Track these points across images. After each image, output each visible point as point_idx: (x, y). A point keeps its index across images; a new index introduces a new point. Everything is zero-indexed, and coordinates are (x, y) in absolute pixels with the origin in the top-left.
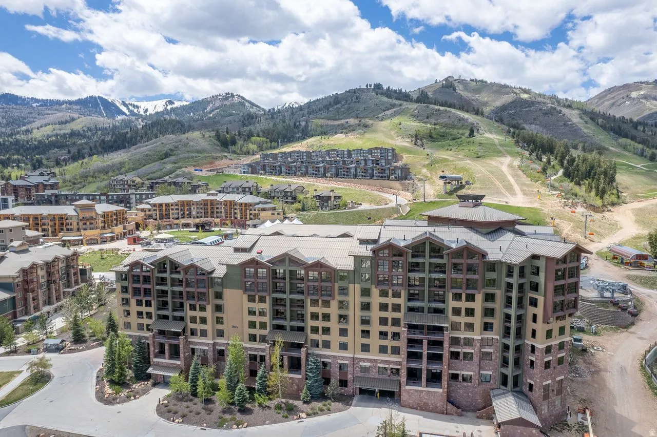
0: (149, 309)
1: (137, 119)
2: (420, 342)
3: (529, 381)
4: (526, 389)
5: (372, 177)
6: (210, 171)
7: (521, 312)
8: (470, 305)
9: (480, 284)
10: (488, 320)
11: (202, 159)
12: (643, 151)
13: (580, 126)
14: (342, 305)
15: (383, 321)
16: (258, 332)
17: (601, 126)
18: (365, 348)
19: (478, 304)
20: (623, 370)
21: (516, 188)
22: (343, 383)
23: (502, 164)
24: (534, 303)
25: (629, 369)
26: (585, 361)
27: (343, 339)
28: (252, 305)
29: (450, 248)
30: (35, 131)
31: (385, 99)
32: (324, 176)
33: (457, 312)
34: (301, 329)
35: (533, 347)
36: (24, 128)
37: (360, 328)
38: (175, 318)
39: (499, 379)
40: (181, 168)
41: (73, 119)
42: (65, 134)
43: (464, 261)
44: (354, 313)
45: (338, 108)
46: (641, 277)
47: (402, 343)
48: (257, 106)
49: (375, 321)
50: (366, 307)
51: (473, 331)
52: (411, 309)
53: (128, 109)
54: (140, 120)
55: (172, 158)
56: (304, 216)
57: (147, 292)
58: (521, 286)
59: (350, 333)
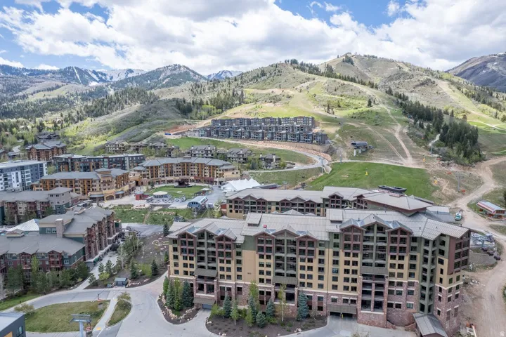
0: (192, 262)
1: (107, 86)
2: (370, 285)
3: (438, 309)
4: (435, 313)
5: (299, 140)
6: (176, 134)
7: (433, 267)
8: (401, 262)
9: (407, 249)
10: (412, 271)
11: (169, 125)
12: (497, 114)
13: (449, 94)
14: (321, 261)
15: (347, 271)
16: (265, 277)
17: (466, 94)
18: (335, 287)
19: (406, 262)
20: (492, 297)
21: (407, 151)
22: (320, 308)
23: (395, 131)
24: (441, 262)
25: (496, 296)
26: (467, 290)
27: (320, 282)
28: (262, 260)
29: (390, 228)
30: (30, 96)
31: (300, 72)
32: (263, 139)
33: (392, 266)
34: (294, 276)
35: (441, 289)
36: (21, 94)
37: (331, 275)
38: (209, 268)
39: (419, 307)
40: (154, 132)
41: (58, 87)
42: (53, 99)
43: (399, 236)
44: (329, 266)
45: (265, 80)
46: (501, 227)
47: (359, 285)
48: (198, 75)
49: (341, 271)
50: (336, 262)
51: (402, 277)
52: (364, 264)
53: (98, 76)
54: (109, 86)
55: (146, 124)
56: (255, 173)
57: (191, 251)
58: (433, 252)
59: (325, 278)
